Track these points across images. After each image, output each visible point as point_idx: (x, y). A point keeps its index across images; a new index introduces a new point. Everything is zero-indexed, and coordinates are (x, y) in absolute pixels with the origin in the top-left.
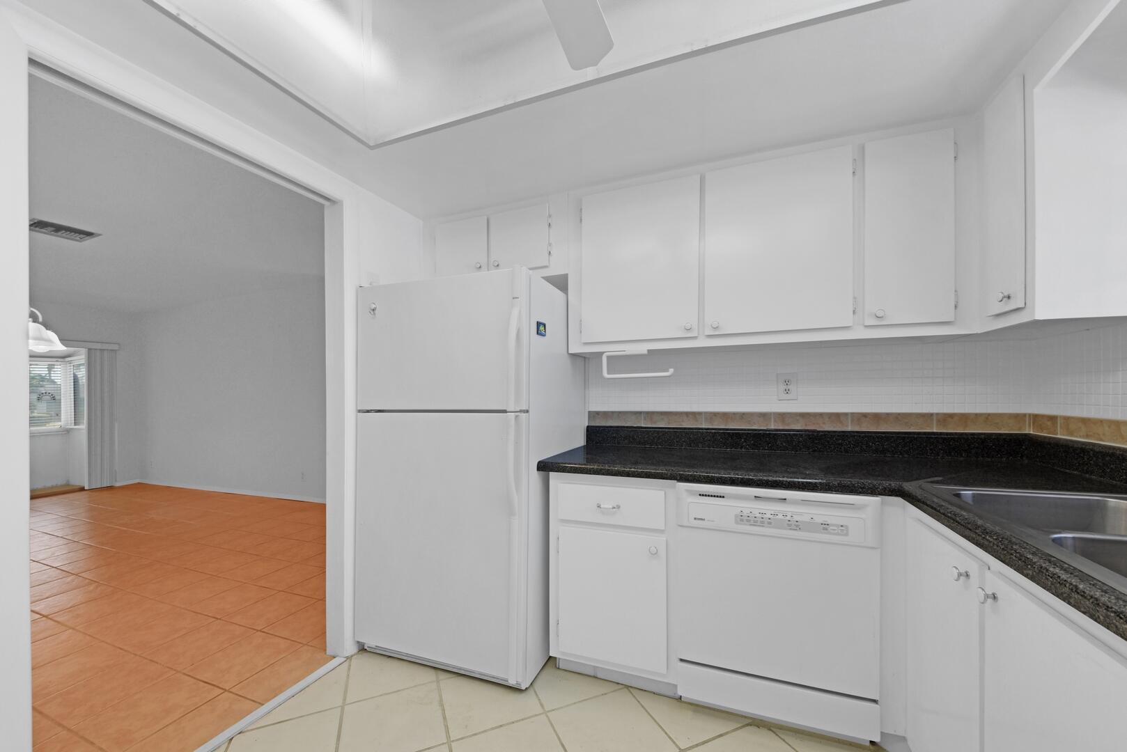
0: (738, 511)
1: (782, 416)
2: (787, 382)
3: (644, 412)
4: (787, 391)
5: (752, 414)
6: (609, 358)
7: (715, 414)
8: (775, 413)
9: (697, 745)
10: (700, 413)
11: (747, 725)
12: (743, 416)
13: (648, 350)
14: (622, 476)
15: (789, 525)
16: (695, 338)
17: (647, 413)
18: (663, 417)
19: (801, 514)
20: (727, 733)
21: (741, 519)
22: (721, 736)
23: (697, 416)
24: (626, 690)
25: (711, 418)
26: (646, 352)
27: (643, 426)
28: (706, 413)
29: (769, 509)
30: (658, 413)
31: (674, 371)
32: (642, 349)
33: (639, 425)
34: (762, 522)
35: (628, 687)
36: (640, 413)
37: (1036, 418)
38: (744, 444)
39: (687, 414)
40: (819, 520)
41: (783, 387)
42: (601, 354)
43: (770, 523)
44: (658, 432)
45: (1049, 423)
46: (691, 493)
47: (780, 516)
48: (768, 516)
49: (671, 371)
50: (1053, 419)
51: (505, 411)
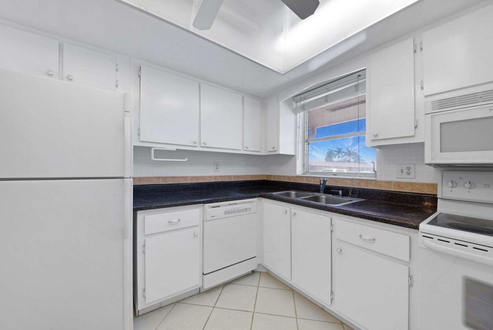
0: (224, 210)
1: (216, 177)
2: (217, 165)
3: (162, 177)
4: (217, 168)
5: (206, 177)
6: (155, 150)
7: (193, 177)
8: (213, 176)
9: (216, 302)
10: (188, 177)
11: (224, 287)
12: (203, 177)
13: (176, 149)
14: (182, 205)
15: (238, 211)
16: (196, 146)
17: (163, 177)
18: (171, 179)
19: (241, 207)
20: (221, 292)
21: (227, 213)
22: (220, 294)
23: (187, 178)
24: (177, 303)
25: (192, 179)
26: (175, 150)
27: (161, 183)
28: (190, 177)
29: (233, 207)
30: (168, 177)
31: (188, 160)
32: (174, 148)
33: (159, 183)
34: (232, 212)
35: (177, 302)
36: (160, 177)
37: (267, 176)
38: (204, 188)
39: (182, 177)
40: (245, 208)
41: (216, 167)
42: (150, 148)
43: (233, 212)
44: (170, 186)
45: (270, 177)
46: (209, 207)
47: (236, 209)
48: (233, 210)
49: (186, 159)
50: (271, 176)
51: (123, 178)
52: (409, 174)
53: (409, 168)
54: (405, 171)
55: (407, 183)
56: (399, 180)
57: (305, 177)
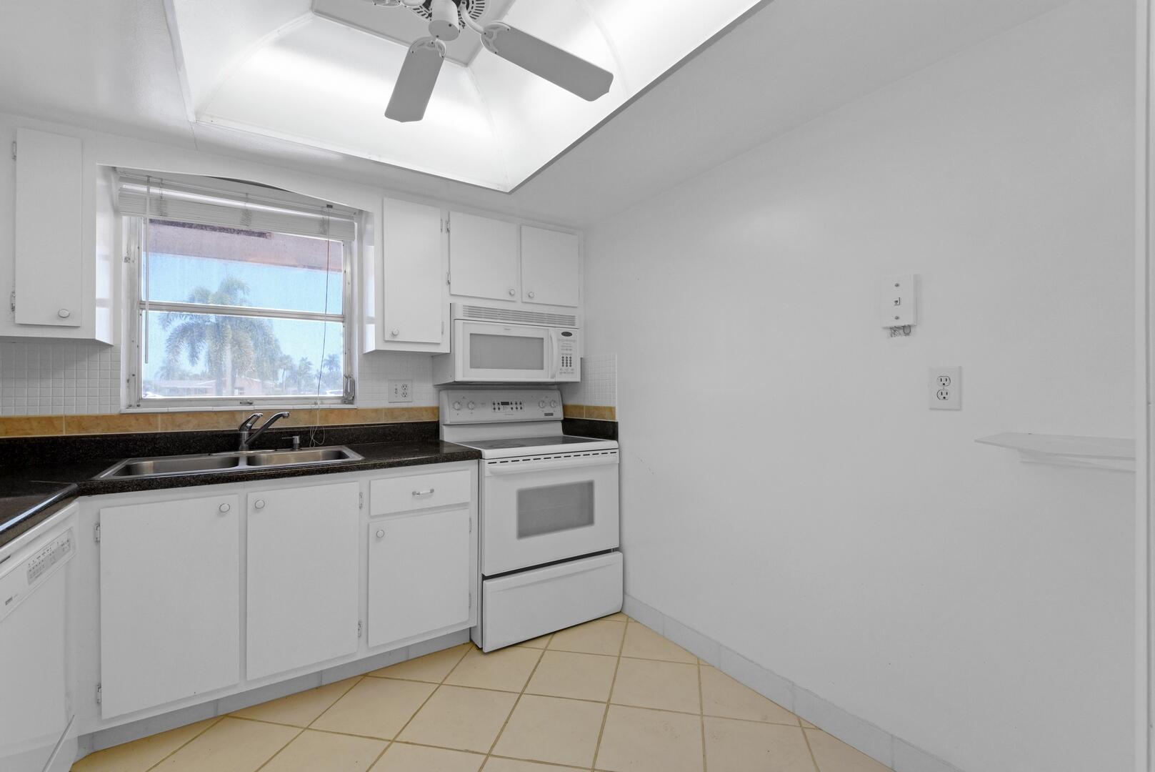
15: (51, 559)
19: (53, 542)
21: (32, 574)
29: (38, 549)
34: (40, 568)
40: (60, 542)
43: (44, 566)
47: (46, 553)
52: (405, 395)
53: (405, 387)
54: (401, 391)
55: (403, 409)
56: (392, 406)
57: (162, 413)
